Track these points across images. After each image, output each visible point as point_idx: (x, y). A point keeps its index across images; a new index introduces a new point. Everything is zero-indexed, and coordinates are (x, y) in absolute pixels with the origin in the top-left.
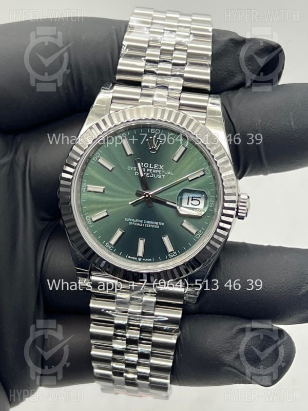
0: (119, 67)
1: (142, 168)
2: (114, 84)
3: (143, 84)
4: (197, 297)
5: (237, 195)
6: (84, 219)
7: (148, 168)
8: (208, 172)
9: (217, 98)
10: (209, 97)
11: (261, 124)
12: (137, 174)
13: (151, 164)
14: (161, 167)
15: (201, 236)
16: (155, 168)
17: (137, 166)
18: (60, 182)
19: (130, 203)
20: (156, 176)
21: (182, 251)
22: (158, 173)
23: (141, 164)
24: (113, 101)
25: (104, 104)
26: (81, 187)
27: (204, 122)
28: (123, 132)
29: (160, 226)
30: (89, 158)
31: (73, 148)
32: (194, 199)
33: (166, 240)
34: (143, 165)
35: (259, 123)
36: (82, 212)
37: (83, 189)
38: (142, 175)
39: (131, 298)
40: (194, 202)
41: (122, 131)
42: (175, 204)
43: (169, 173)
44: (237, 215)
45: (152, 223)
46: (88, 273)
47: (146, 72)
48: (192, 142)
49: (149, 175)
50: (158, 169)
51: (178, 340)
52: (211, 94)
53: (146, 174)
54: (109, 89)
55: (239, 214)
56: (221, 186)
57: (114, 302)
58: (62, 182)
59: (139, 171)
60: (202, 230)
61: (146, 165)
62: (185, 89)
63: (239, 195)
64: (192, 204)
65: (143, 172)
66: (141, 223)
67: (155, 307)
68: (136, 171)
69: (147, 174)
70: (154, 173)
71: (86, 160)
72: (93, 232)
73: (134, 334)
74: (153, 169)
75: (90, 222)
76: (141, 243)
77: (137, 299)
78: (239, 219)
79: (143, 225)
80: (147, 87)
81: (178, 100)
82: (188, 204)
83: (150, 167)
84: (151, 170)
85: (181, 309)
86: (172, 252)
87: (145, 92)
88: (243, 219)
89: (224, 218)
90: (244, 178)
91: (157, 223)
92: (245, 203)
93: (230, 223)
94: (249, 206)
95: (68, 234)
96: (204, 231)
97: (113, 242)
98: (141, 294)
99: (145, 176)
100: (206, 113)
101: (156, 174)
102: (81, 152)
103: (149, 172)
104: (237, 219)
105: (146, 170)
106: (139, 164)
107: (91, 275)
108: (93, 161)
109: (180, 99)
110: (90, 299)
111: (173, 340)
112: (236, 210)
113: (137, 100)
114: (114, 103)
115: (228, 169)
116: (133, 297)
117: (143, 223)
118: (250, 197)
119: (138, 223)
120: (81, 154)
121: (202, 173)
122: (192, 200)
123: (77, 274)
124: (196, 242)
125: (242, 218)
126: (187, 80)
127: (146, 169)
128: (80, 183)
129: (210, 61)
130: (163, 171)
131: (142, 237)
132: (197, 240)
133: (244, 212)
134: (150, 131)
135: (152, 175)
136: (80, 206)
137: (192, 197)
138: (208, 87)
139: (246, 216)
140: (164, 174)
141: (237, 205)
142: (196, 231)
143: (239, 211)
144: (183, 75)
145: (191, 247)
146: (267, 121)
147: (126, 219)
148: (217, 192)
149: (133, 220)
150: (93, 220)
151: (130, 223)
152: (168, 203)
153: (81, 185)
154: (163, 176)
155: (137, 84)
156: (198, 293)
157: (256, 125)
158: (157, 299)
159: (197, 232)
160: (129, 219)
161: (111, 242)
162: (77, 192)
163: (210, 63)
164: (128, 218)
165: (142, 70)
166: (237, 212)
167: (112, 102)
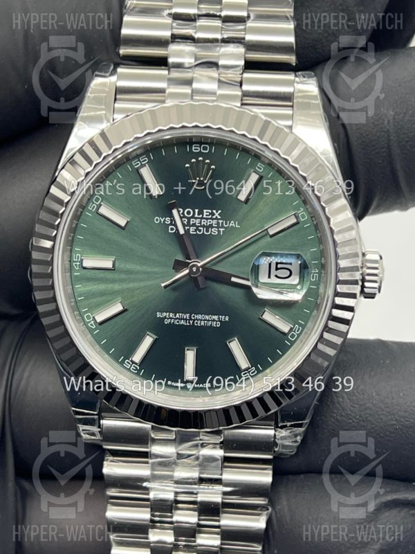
0: (125, 31)
1: (181, 218)
2: (117, 65)
3: (171, 60)
4: (298, 444)
5: (360, 255)
6: (80, 318)
7: (193, 217)
8: (303, 217)
9: (310, 77)
10: (296, 76)
11: (394, 119)
12: (172, 229)
13: (197, 211)
14: (217, 214)
15: (299, 335)
16: (205, 216)
17: (171, 216)
18: (30, 254)
19: (163, 285)
20: (207, 231)
21: (266, 365)
22: (211, 226)
23: (179, 212)
24: (118, 97)
25: (101, 104)
26: (70, 261)
27: (289, 123)
28: (141, 155)
29: (221, 321)
30: (82, 207)
31: (51, 191)
32: (279, 266)
33: (235, 347)
34: (183, 213)
35: (391, 118)
36: (76, 308)
37: (76, 265)
38: (182, 232)
39: (178, 454)
40: (280, 273)
41: (138, 152)
42: (248, 280)
43: (232, 224)
44: (362, 292)
45: (207, 317)
46: (96, 417)
47: (175, 38)
48: (271, 164)
49: (196, 231)
50: (212, 219)
51: (269, 522)
52: (298, 71)
53: (189, 230)
54: (108, 74)
55: (366, 290)
56: (331, 242)
57: (147, 463)
58: (35, 255)
59: (175, 225)
60: (300, 325)
61: (189, 213)
62: (250, 66)
63: (364, 255)
64: (276, 276)
65: (184, 225)
66: (186, 319)
67: (223, 467)
68: (171, 224)
69: (192, 229)
70: (204, 226)
71: (76, 210)
72: (99, 343)
73: (187, 517)
74: (202, 218)
75: (92, 325)
76: (190, 356)
77: (190, 456)
78: (365, 297)
79: (191, 322)
80: (179, 66)
81: (239, 88)
82: (269, 277)
83: (196, 216)
84: (198, 221)
85: (271, 467)
86: (248, 368)
87: (175, 74)
88: (373, 298)
89: (339, 301)
90: (367, 219)
91: (216, 317)
92: (376, 268)
93: (351, 309)
94: (383, 273)
95: (54, 348)
96: (304, 327)
97: (138, 357)
98: (197, 446)
99: (187, 232)
100: (292, 106)
101: (208, 227)
102: (66, 198)
103: (194, 225)
104: (362, 298)
105: (189, 222)
106: (175, 212)
107: (101, 418)
108: (90, 211)
109: (241, 85)
110: (103, 460)
111: (259, 523)
112: (360, 283)
113: (162, 91)
114: (121, 100)
115: (341, 210)
116: (180, 452)
117: (191, 319)
118: (383, 257)
119: (181, 319)
120: (66, 201)
121: (294, 221)
122: (277, 269)
123: (75, 419)
124: (290, 347)
125: (372, 296)
126: (252, 47)
127: (189, 219)
128: (68, 253)
129: (292, 10)
130: (221, 221)
131: (191, 344)
132: (292, 343)
133: (376, 285)
134: (191, 148)
135: (200, 231)
136: (72, 297)
137: (277, 264)
138: (292, 59)
139: (379, 292)
140: (222, 227)
141: (362, 274)
142: (289, 328)
143: (367, 284)
144: (244, 39)
145: (281, 356)
146: (405, 113)
147: (159, 315)
148: (323, 254)
149: (171, 315)
150: (98, 321)
151: (167, 322)
152: (233, 279)
153: (71, 257)
154: (222, 230)
155: (161, 62)
156: (299, 439)
157: (386, 122)
158: (225, 452)
159: (291, 329)
160: (164, 314)
161: (134, 359)
162: (64, 271)
163: (292, 14)
164: (161, 312)
165: (167, 34)
166: (363, 287)
167: (115, 99)
